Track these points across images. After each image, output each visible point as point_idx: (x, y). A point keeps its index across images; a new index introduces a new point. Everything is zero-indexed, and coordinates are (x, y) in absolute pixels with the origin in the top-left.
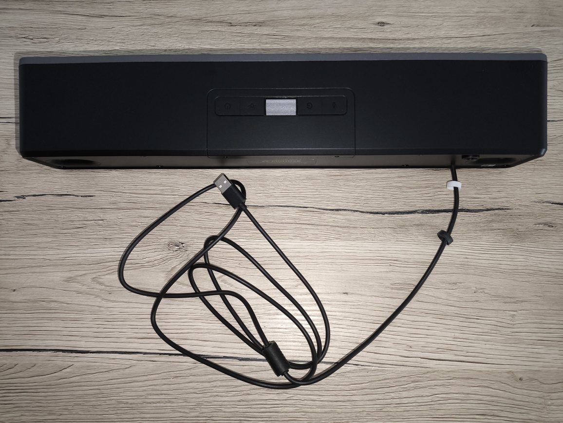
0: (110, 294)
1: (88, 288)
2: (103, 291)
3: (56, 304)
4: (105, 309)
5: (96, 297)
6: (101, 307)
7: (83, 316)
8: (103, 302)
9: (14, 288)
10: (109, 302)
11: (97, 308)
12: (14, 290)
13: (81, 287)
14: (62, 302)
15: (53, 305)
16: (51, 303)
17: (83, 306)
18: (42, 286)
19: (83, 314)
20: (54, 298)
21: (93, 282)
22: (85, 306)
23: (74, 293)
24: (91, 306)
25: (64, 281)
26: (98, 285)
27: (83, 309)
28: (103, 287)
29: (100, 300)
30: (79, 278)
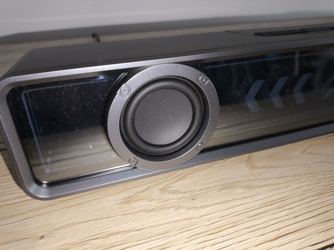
0: (193, 200)
1: (159, 202)
2: (183, 199)
3: (119, 236)
4: (198, 220)
5: (177, 209)
6: (191, 219)
7: (171, 239)
8: (190, 211)
9: (41, 235)
10: (199, 209)
11: (186, 222)
12: (42, 237)
13: (149, 203)
14: (128, 231)
15: (114, 239)
16: (111, 237)
17: (164, 226)
18: (87, 220)
19: (169, 237)
20: (114, 230)
21: (162, 194)
22: (167, 225)
23: (142, 213)
24: (176, 222)
25: (120, 203)
26: (172, 195)
27: (165, 229)
28: (180, 195)
29: (184, 211)
30: (141, 194)
